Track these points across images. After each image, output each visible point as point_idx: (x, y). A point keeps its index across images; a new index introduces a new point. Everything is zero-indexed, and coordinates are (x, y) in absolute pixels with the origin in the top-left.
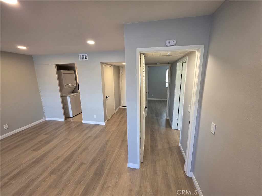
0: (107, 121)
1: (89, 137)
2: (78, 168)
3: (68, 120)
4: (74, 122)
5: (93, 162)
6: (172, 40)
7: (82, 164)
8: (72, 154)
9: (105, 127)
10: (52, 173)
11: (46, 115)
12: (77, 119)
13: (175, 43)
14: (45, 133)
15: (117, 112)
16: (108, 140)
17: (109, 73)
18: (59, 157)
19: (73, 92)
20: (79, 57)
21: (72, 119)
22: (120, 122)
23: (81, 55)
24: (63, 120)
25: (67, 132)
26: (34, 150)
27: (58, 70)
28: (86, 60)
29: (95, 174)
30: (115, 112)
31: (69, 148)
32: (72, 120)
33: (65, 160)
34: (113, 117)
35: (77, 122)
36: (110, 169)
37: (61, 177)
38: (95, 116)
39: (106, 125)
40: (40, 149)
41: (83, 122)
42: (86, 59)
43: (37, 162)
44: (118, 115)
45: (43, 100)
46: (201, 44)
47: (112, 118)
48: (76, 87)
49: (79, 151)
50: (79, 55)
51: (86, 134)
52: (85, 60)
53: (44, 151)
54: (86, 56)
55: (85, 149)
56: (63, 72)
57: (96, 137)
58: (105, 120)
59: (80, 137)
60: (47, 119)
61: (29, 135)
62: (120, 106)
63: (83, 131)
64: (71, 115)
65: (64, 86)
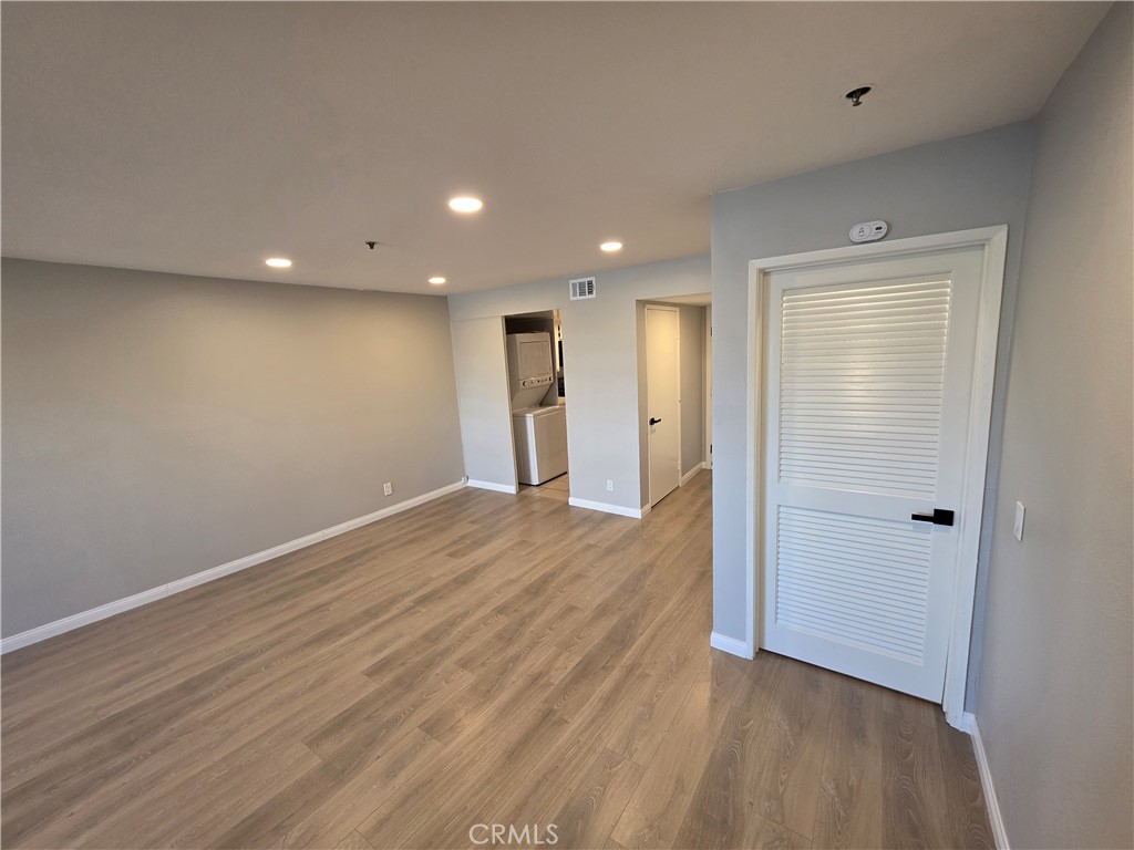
0: (649, 506)
1: (590, 546)
2: (562, 616)
3: (526, 492)
4: (542, 500)
5: (603, 611)
6: (871, 223)
7: (571, 609)
8: (545, 581)
9: (643, 526)
10: (501, 610)
11: (468, 471)
12: (550, 492)
13: (884, 231)
14: (470, 519)
15: (691, 483)
16: (651, 565)
17: (666, 335)
18: (512, 581)
19: (542, 403)
20: (571, 288)
21: (535, 490)
22: (698, 516)
23: (577, 281)
24: (512, 489)
25: (525, 525)
26: (451, 555)
27: (507, 333)
28: (590, 296)
29: (609, 638)
30: (681, 480)
31: (535, 566)
32: (535, 492)
33: (527, 591)
34: (673, 496)
35: (553, 502)
36: (653, 637)
37: (523, 623)
38: (610, 485)
39: (646, 521)
40: (464, 555)
41: (572, 501)
42: (590, 292)
43: (462, 581)
44: (691, 492)
45: (465, 422)
46: (994, 225)
47: (669, 499)
48: (552, 385)
49: (563, 576)
50: (571, 282)
51: (580, 538)
52: (588, 296)
53: (474, 562)
54: (590, 283)
55: (578, 576)
56: (520, 337)
57: (610, 551)
58: (644, 502)
59: (564, 543)
60: (472, 483)
61: (432, 519)
62: (703, 463)
63: (572, 528)
64: (535, 480)
65: (522, 382)
